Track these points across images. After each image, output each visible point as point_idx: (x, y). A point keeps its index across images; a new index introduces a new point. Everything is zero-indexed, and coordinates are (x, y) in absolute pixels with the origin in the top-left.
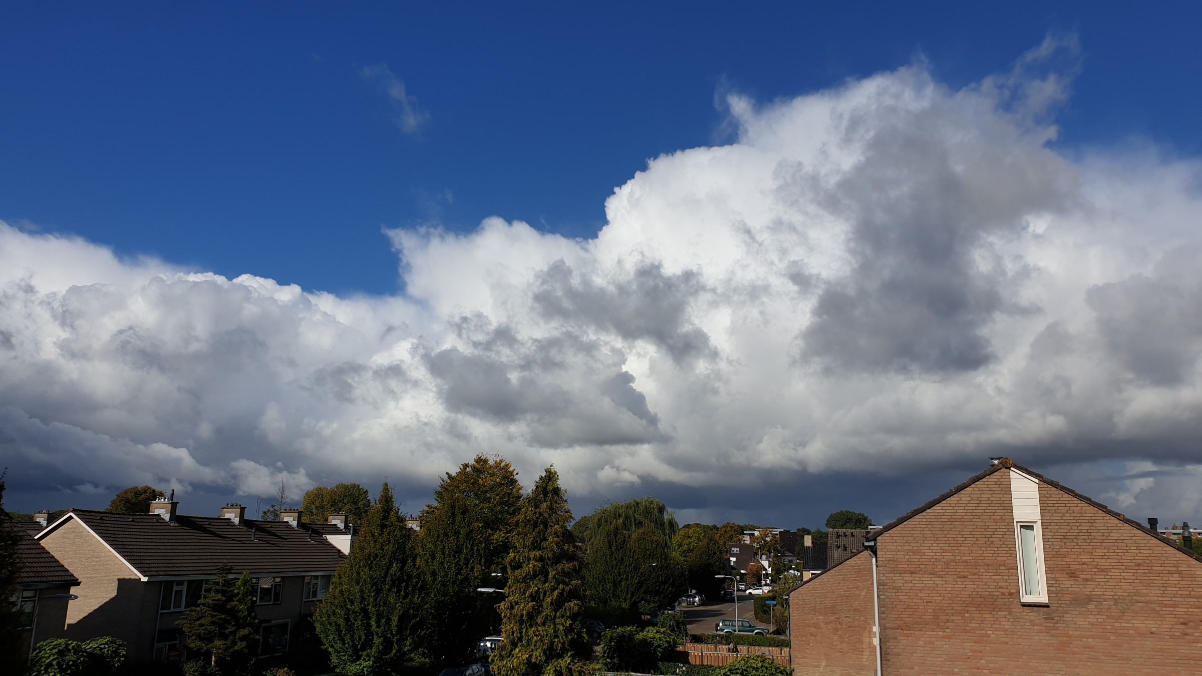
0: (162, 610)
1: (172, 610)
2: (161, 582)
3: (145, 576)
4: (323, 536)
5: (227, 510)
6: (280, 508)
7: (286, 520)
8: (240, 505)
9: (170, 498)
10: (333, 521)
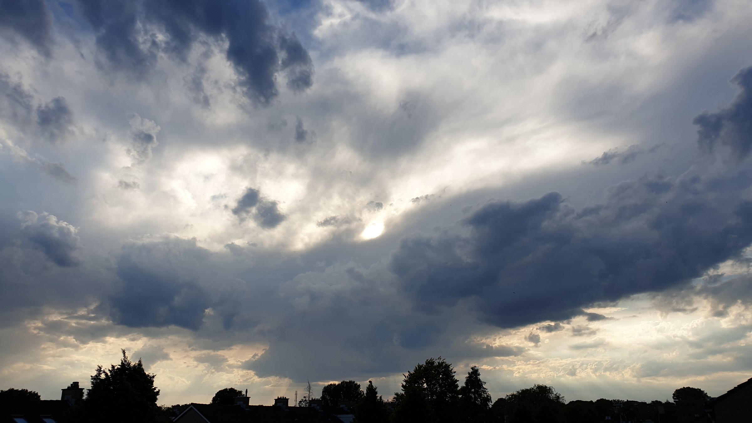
4: (336, 415)
5: (278, 400)
6: (309, 398)
7: (313, 405)
8: (285, 398)
9: (245, 395)
10: (341, 405)
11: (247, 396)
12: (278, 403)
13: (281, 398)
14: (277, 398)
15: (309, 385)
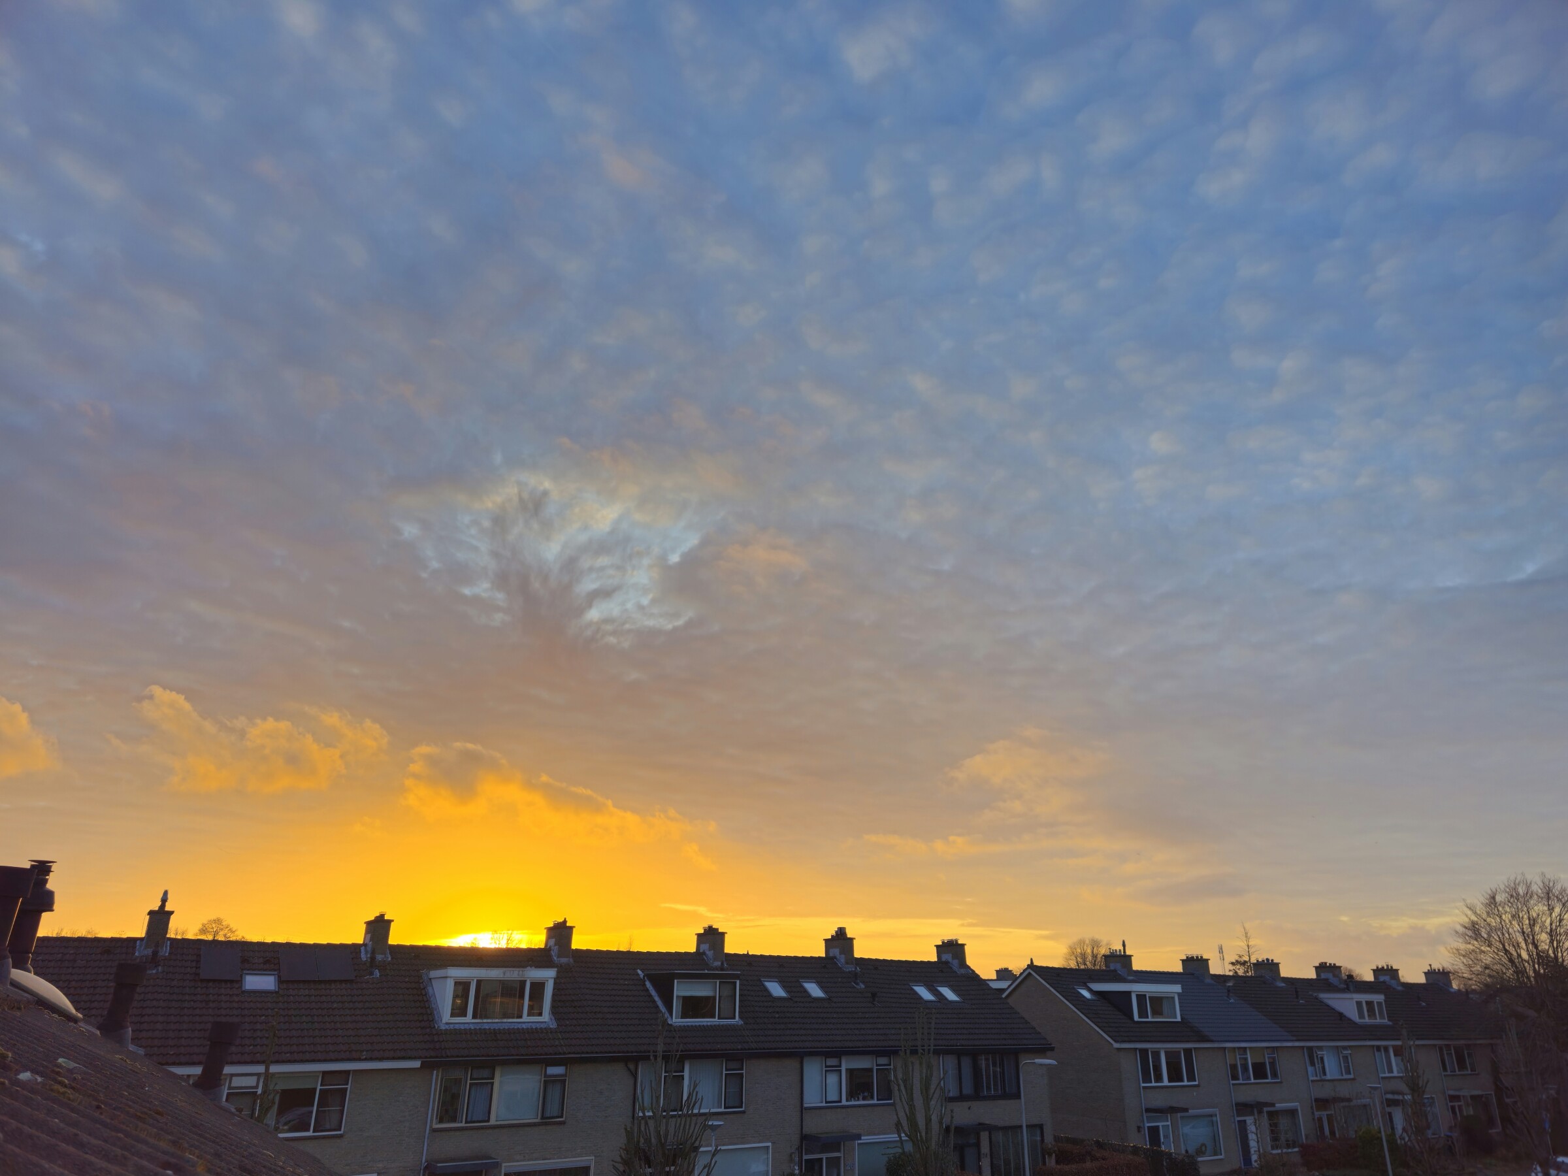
0: (1143, 1083)
1: (1153, 1084)
2: (1136, 1049)
3: (1116, 1041)
4: (1314, 995)
5: (1188, 962)
6: (1250, 959)
7: (1261, 973)
8: (1202, 957)
9: (1122, 951)
10: (1322, 974)
11: (1128, 953)
12: (1189, 968)
13: (1193, 957)
14: (1185, 958)
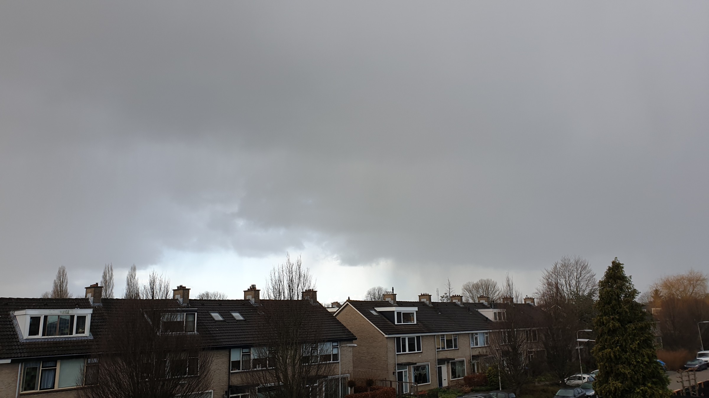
0: (397, 352)
1: (402, 353)
2: (395, 337)
3: (386, 334)
4: (477, 310)
5: (422, 296)
6: (450, 295)
7: (454, 301)
8: (428, 294)
9: (392, 292)
10: (481, 301)
11: (394, 293)
12: (422, 299)
13: (424, 294)
14: (420, 295)
15: (449, 283)
